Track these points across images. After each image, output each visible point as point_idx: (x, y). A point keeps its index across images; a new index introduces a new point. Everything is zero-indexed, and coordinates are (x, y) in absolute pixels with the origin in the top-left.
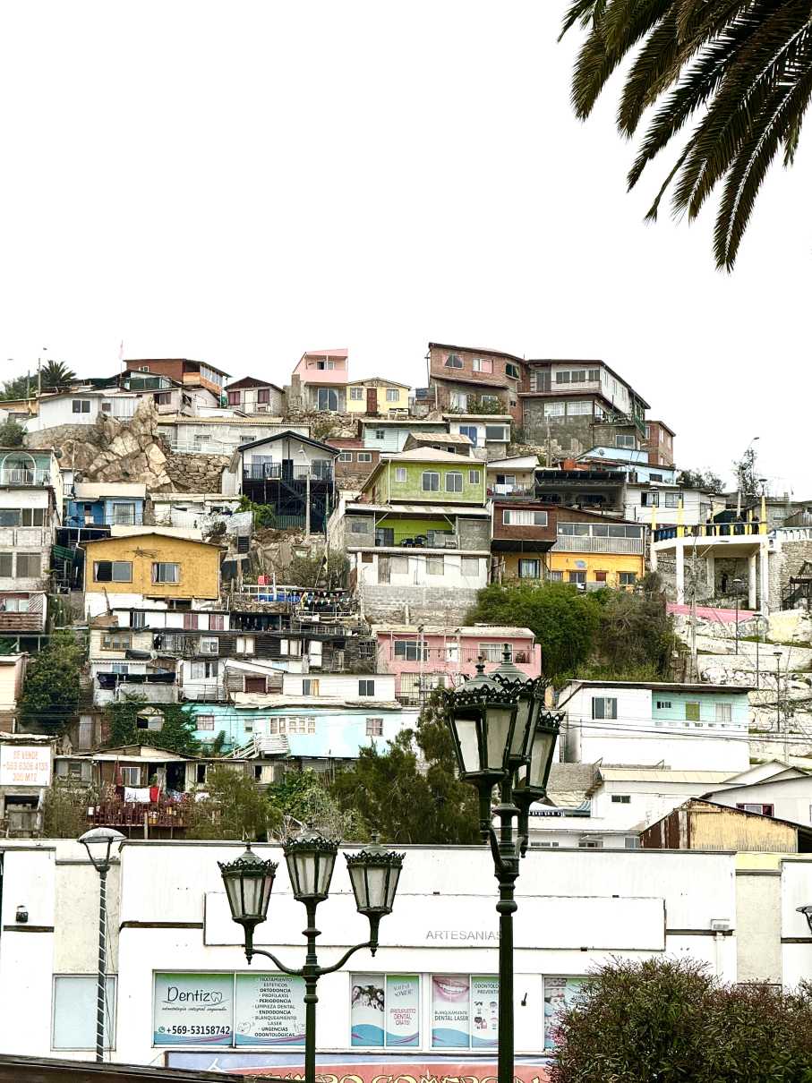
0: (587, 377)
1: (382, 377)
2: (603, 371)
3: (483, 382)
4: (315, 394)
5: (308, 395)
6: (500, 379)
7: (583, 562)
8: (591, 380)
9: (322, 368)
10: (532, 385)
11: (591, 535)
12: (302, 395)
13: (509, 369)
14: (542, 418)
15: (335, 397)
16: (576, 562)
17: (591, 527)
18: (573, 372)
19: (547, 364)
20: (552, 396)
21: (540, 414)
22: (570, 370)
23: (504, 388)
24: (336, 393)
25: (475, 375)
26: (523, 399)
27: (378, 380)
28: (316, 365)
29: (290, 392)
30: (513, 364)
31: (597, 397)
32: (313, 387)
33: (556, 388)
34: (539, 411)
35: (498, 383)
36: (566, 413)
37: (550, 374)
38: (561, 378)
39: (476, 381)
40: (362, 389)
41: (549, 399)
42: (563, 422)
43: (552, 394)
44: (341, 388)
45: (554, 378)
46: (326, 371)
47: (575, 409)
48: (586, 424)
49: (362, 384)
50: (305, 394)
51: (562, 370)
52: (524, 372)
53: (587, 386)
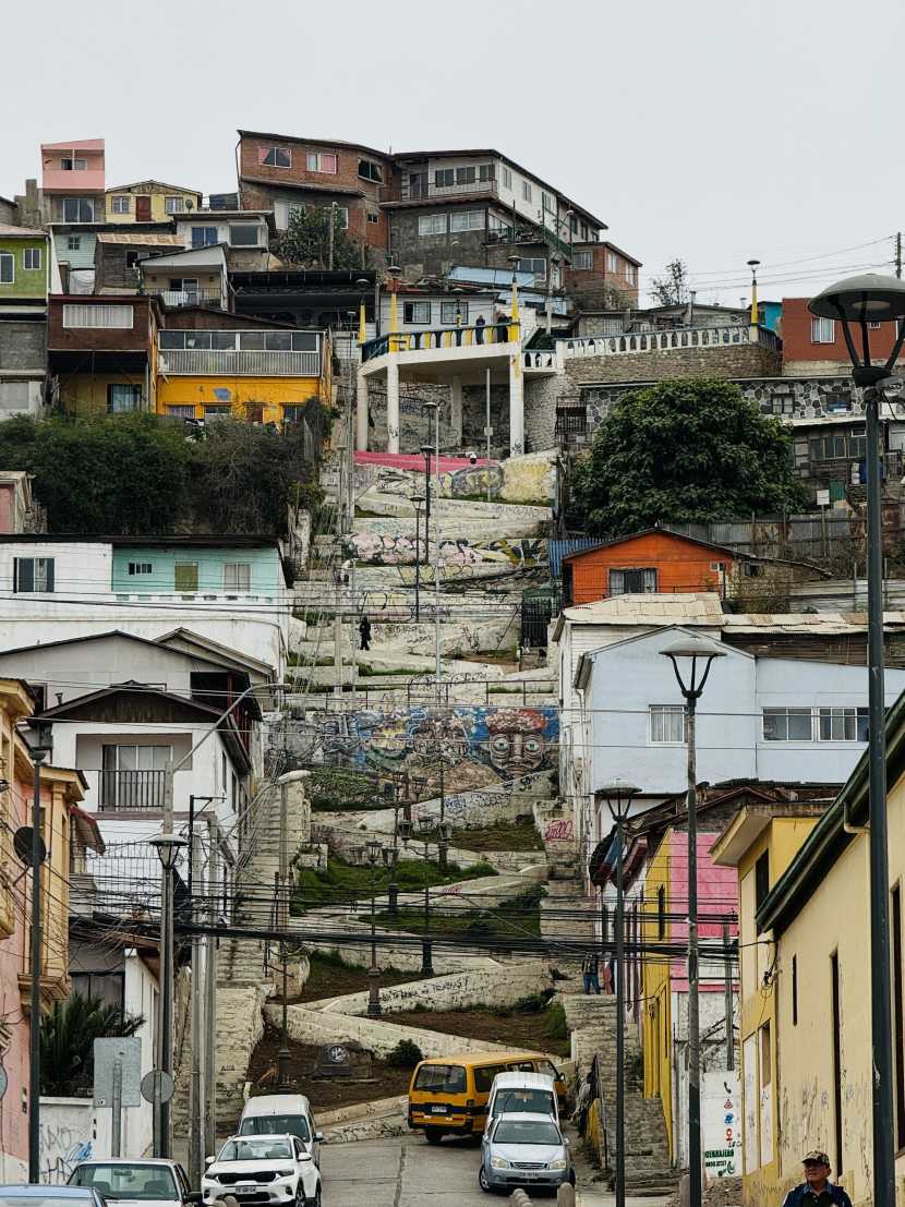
0: (477, 176)
1: (159, 179)
2: (500, 168)
3: (322, 187)
4: (59, 207)
5: (48, 209)
6: (351, 183)
7: (226, 390)
8: (482, 180)
9: (70, 168)
10: (404, 191)
11: (238, 349)
12: (41, 208)
13: (364, 169)
14: (415, 238)
15: (89, 209)
16: (215, 391)
17: (238, 337)
18: (458, 170)
19: (422, 159)
20: (428, 206)
21: (412, 231)
22: (454, 166)
23: (356, 196)
24: (91, 204)
25: (309, 176)
26: (387, 210)
27: (152, 184)
28: (60, 164)
29: (24, 206)
30: (372, 161)
31: (491, 203)
32: (56, 196)
33: (434, 192)
34: (411, 228)
35: (348, 189)
36: (448, 228)
37: (427, 173)
38: (443, 179)
39: (311, 186)
40: (128, 199)
41: (425, 210)
42: (444, 242)
43: (429, 201)
44: (98, 196)
45: (431, 178)
46: (74, 173)
47: (462, 223)
48: (477, 243)
49: (129, 190)
50: (45, 206)
51: (443, 167)
52: (391, 173)
53: (477, 188)
